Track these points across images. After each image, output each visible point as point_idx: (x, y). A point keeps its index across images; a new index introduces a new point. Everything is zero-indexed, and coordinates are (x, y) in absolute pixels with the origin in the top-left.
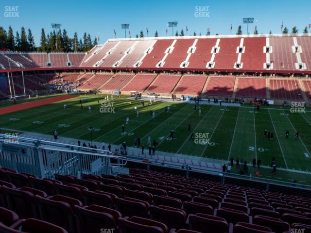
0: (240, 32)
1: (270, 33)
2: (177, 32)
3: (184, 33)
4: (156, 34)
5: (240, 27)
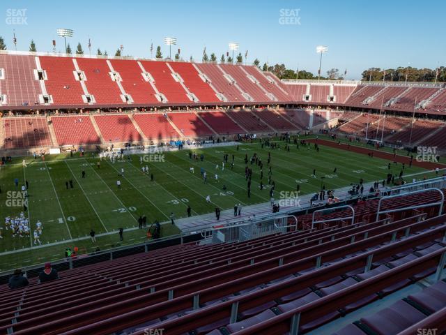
0: (159, 56)
1: (191, 58)
2: (69, 46)
3: (83, 49)
4: (33, 45)
5: (159, 48)
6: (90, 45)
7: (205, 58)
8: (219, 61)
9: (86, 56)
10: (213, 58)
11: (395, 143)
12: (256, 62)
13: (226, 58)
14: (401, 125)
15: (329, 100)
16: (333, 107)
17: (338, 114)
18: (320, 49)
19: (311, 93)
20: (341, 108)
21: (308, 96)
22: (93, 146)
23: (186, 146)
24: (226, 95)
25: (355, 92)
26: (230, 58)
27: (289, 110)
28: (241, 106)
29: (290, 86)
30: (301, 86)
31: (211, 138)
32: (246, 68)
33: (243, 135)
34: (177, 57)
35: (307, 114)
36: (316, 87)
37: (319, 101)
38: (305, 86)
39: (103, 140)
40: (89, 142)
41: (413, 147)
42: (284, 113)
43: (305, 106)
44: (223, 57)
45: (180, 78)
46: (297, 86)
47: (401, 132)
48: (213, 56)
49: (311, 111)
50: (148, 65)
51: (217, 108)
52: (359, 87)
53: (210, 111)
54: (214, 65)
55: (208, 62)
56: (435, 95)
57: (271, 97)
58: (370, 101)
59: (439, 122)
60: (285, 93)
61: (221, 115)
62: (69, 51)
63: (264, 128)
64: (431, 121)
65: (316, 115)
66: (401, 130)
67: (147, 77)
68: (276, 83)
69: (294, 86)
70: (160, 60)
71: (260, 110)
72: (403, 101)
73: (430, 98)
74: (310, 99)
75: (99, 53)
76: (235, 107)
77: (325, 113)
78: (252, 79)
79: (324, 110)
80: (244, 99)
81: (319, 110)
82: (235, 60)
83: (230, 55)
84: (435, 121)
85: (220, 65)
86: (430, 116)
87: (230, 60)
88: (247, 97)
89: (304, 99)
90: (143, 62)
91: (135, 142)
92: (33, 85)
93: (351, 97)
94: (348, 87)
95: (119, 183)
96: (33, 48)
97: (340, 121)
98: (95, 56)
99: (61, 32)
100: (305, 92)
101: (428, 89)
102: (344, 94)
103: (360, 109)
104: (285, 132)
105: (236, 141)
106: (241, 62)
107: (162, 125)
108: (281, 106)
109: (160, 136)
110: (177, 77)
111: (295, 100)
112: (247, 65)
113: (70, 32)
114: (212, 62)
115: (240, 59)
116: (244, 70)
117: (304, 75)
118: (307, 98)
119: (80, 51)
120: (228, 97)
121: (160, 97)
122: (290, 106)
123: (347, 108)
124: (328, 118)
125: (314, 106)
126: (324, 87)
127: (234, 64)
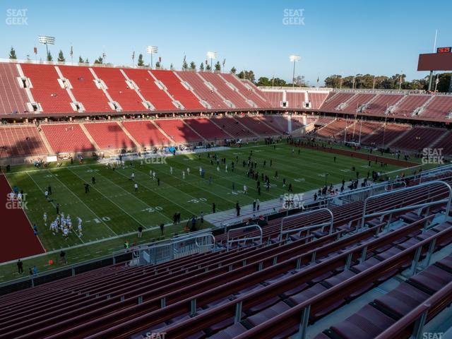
0: (141, 63)
1: (172, 66)
2: (50, 54)
3: (64, 56)
4: (13, 53)
5: (141, 57)
6: (72, 53)
7: (185, 66)
8: (198, 69)
9: (67, 63)
10: (193, 66)
11: (370, 145)
12: (233, 70)
13: (205, 66)
14: (373, 129)
15: (304, 107)
16: (309, 113)
17: (314, 119)
18: (293, 58)
19: (287, 99)
20: (316, 113)
21: (284, 102)
22: (89, 154)
23: (179, 152)
24: (209, 102)
25: (328, 98)
26: (208, 66)
27: (269, 116)
28: (223, 113)
29: (267, 93)
30: (277, 93)
31: (200, 144)
32: (223, 75)
33: (230, 140)
34: (158, 65)
35: (285, 120)
36: (292, 93)
37: (296, 107)
38: (282, 93)
39: (97, 147)
40: (84, 150)
41: (386, 148)
42: (263, 119)
43: (284, 112)
44: (202, 64)
45: (164, 85)
46: (274, 93)
47: (374, 135)
48: (192, 64)
49: (288, 117)
50: (131, 73)
51: (201, 114)
52: (331, 94)
53: (195, 118)
54: (194, 72)
55: (188, 70)
56: (400, 101)
57: (251, 104)
58: (343, 107)
59: (406, 125)
60: (263, 99)
61: (206, 121)
62: (50, 58)
63: (248, 134)
64: (399, 125)
65: (294, 121)
66: (373, 133)
67: (132, 85)
68: (254, 90)
69: (271, 93)
70: (142, 68)
71: (241, 116)
72: (372, 107)
73: (397, 104)
74: (287, 105)
75: (81, 60)
76: (218, 113)
77: (302, 118)
78: (232, 87)
79: (300, 116)
80: (226, 106)
81: (296, 116)
82: (214, 68)
83: (209, 63)
84: (402, 125)
85: (199, 73)
86: (398, 121)
87: (208, 68)
88: (229, 104)
89: (282, 106)
90: (125, 70)
91: (129, 148)
92: (19, 93)
93: (325, 103)
94: (321, 94)
95: (136, 186)
96: (13, 55)
97: (316, 126)
98: (76, 64)
99: (43, 39)
100: (281, 99)
101: (394, 96)
102: (318, 100)
103: (333, 115)
104: (268, 137)
105: (225, 146)
106: (219, 70)
107: (152, 132)
108: (260, 112)
109: (152, 143)
110: (160, 85)
111: (274, 106)
112: (225, 73)
113: (52, 40)
114: (192, 70)
115: (218, 67)
116: (223, 78)
117: (279, 83)
118: (285, 104)
119: (61, 58)
120: (211, 104)
121: (147, 105)
122: (269, 112)
123: (322, 114)
124: (305, 123)
125: (291, 112)
126: (299, 94)
127: (213, 72)
